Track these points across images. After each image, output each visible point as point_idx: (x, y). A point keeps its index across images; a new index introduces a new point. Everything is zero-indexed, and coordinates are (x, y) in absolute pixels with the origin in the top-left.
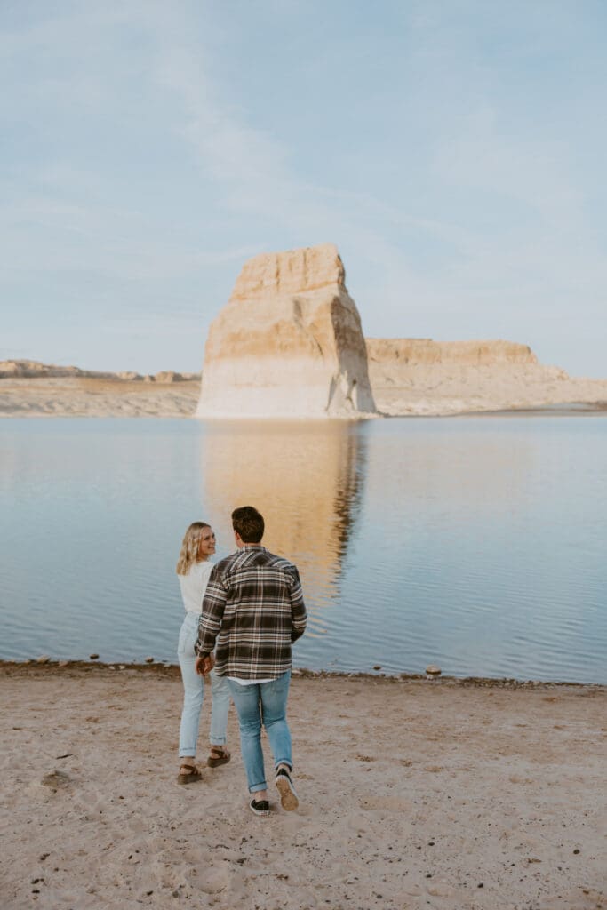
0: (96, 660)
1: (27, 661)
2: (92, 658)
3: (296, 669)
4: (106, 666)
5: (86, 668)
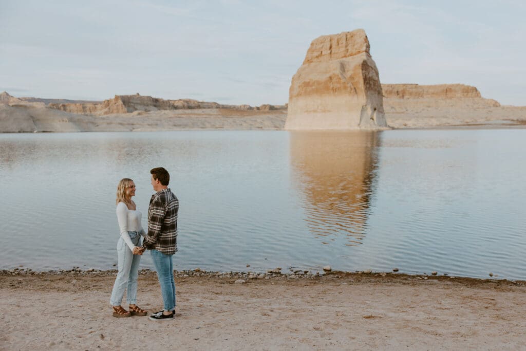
0: (397, 273)
1: (354, 272)
2: (394, 271)
4: (413, 277)
5: (405, 277)
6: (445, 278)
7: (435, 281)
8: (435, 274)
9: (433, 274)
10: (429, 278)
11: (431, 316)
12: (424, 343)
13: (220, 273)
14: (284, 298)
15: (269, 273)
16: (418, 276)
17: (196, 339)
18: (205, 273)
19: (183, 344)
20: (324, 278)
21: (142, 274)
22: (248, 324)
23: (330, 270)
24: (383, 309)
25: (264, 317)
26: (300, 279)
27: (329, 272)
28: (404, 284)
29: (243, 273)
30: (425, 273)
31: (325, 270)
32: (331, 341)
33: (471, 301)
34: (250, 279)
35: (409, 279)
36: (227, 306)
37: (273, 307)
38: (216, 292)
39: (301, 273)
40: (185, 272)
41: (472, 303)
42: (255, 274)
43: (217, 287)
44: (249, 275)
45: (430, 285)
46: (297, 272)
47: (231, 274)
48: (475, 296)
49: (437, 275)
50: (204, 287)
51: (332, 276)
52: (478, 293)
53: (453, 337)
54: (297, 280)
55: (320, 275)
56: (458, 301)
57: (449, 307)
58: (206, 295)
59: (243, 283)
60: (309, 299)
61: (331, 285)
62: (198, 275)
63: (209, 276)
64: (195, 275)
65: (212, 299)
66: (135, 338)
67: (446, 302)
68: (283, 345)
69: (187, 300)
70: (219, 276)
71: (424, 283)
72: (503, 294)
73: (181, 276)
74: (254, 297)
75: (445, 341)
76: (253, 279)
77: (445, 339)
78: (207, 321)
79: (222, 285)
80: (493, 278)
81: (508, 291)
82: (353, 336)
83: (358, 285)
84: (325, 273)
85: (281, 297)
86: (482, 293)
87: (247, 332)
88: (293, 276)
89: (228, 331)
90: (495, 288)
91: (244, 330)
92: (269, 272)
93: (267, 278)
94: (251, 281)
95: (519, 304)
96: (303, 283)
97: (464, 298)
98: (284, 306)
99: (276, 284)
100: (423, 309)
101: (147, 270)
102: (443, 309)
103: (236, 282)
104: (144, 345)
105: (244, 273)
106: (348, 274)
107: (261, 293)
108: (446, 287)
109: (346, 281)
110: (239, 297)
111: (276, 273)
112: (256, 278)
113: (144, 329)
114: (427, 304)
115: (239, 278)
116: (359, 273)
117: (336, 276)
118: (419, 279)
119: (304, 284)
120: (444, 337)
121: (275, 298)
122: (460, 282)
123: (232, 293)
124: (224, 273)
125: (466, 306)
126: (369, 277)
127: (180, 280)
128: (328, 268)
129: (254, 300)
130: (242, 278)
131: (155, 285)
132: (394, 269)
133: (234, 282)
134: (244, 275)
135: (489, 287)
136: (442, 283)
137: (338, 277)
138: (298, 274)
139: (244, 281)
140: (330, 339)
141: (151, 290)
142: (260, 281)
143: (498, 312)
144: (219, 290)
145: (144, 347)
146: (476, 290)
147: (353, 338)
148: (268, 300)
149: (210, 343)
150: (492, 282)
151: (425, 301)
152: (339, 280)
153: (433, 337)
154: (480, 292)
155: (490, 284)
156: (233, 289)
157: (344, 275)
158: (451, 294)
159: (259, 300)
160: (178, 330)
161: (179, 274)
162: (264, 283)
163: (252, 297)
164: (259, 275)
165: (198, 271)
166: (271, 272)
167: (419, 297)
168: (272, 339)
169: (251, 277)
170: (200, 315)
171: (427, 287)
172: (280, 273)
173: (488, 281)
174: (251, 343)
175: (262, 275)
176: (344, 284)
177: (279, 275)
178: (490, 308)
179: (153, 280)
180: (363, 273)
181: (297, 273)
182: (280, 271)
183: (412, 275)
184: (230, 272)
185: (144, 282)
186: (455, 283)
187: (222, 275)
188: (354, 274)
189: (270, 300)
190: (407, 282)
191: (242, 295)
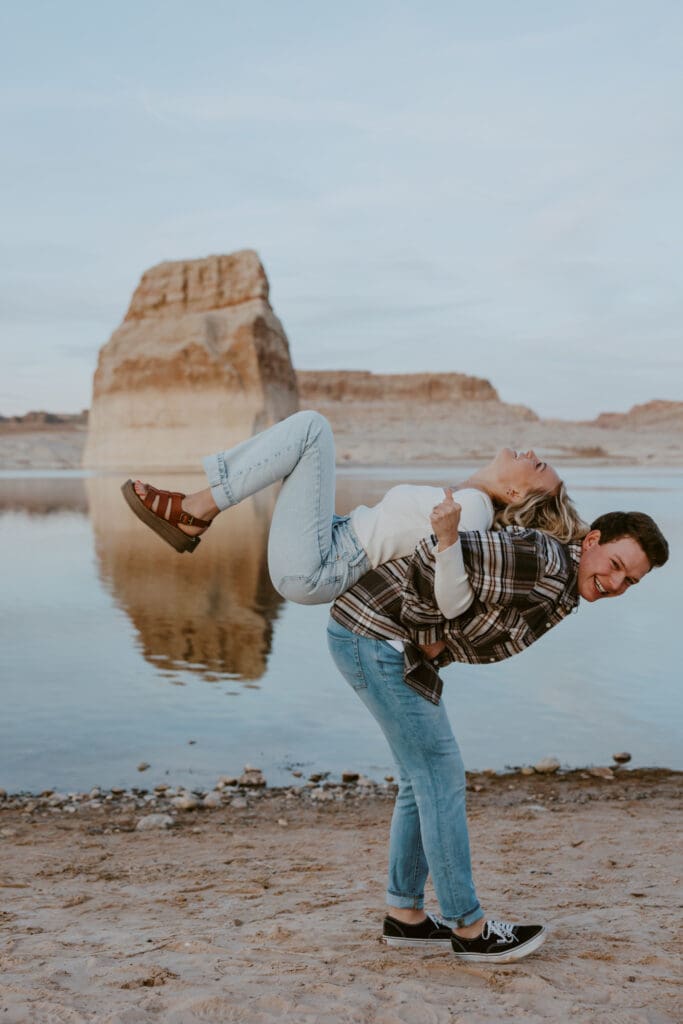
0: (632, 766)
13: (61, 797)
15: (232, 788)
29: (138, 793)
38: (95, 869)
39: (331, 781)
43: (84, 847)
44: (165, 796)
46: (319, 778)
47: (101, 796)
50: (34, 851)
54: (349, 805)
59: (169, 827)
63: (28, 809)
70: (60, 805)
76: (190, 810)
79: (99, 839)
88: (318, 793)
92: (227, 784)
93: (236, 803)
94: (189, 817)
103: (139, 824)
105: (145, 793)
106: (496, 779)
111: (251, 785)
112: (202, 808)
115: (140, 809)
124: (73, 795)
126: (570, 784)
130: (152, 810)
132: (618, 756)
133: (132, 824)
134: (148, 798)
138: (332, 787)
139: (169, 820)
156: (154, 852)
162: (245, 822)
166: (234, 783)
169: (178, 802)
172: (263, 785)
175: (212, 797)
177: (268, 792)
181: (322, 783)
182: (261, 778)
184: (95, 792)
187: (69, 801)
188: (517, 775)
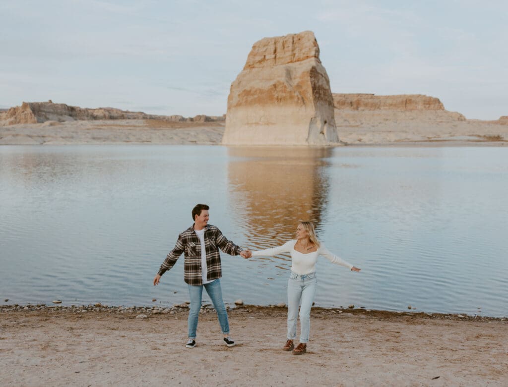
1: (267, 306)
3: (461, 314)
4: (328, 310)
5: (319, 311)
6: (362, 311)
7: (350, 314)
8: (352, 307)
9: (350, 307)
10: (344, 311)
11: (327, 349)
12: (306, 373)
13: (122, 308)
14: (183, 333)
15: (176, 308)
16: (333, 309)
17: (76, 372)
18: (106, 307)
19: (63, 377)
20: (233, 312)
21: (36, 309)
22: (135, 358)
23: (242, 304)
24: (280, 342)
25: (153, 351)
26: (207, 314)
27: (240, 306)
28: (316, 317)
29: (147, 308)
30: (341, 307)
31: (236, 304)
32: (213, 373)
33: (375, 334)
34: (153, 314)
35: (323, 313)
36: (118, 341)
37: (167, 341)
38: (112, 327)
39: (210, 307)
40: (84, 307)
41: (376, 335)
42: (160, 309)
43: (115, 322)
44: (154, 309)
45: (343, 318)
46: (206, 306)
47: (135, 308)
48: (381, 329)
49: (354, 309)
50: (101, 322)
51: (242, 310)
52: (386, 326)
53: (337, 368)
54: (204, 314)
55: (229, 310)
56: (362, 334)
57: (349, 340)
58: (100, 331)
59: (145, 318)
60: (209, 333)
61: (237, 320)
62: (98, 310)
63: (110, 311)
64: (95, 310)
65: (106, 335)
66: (14, 372)
67: (350, 335)
68: (163, 376)
69: (80, 335)
70: (120, 311)
71: (337, 316)
72: (412, 327)
73: (79, 312)
74: (152, 332)
75: (328, 372)
76: (156, 314)
77: (328, 370)
78: (93, 356)
79: (121, 320)
80: (412, 311)
81: (420, 324)
82: (237, 367)
83: (266, 319)
84: (235, 307)
85: (180, 332)
86: (391, 326)
87: (130, 365)
89: (111, 365)
90: (407, 321)
91: (128, 363)
93: (171, 312)
94: (153, 316)
95: (422, 337)
96: (209, 317)
97: (370, 331)
98: (179, 340)
99: (179, 318)
100: (322, 342)
101: (42, 305)
102: (343, 342)
103: (137, 316)
104: (22, 378)
105: (149, 308)
106: (260, 308)
107: (160, 329)
108: (357, 320)
109: (256, 315)
110: (136, 332)
111: (183, 307)
112: (160, 313)
113: (25, 363)
114: (328, 337)
115: (142, 313)
116: (272, 307)
117: (246, 310)
118: (333, 313)
119: (210, 319)
120: (327, 367)
121: (173, 333)
122: (375, 316)
123: (129, 329)
124: (126, 308)
125: (367, 339)
126: (281, 311)
127: (76, 316)
128: (239, 301)
129: (151, 335)
130: (145, 313)
131: (48, 321)
133: (135, 317)
134: (148, 310)
135: (402, 320)
136: (356, 316)
137: (248, 311)
138: (207, 309)
139: (146, 316)
140: (213, 371)
141: (42, 326)
142: (163, 316)
143: (396, 345)
144: (116, 325)
145: (22, 380)
146: (386, 323)
147: (237, 370)
148: (165, 335)
149: (90, 376)
150: (408, 315)
151: (328, 334)
152: (249, 315)
153: (318, 367)
154: (389, 325)
155: (404, 317)
156: (132, 324)
157: (255, 309)
158: (358, 327)
159: (156, 335)
160: (59, 365)
161: (77, 310)
162: (168, 318)
163: (149, 332)
164: (164, 309)
165: (99, 306)
166: (178, 307)
167: (324, 331)
168: (155, 371)
169: (155, 311)
170: (88, 349)
171: (338, 320)
172: (188, 307)
173: (404, 314)
174: (132, 376)
175: (166, 310)
176: (251, 318)
177: (186, 310)
178: (391, 341)
179: (47, 316)
180: (276, 307)
182: (188, 305)
183: (327, 308)
184: (133, 307)
185: (37, 318)
186: (369, 317)
187: (124, 310)
188: (267, 308)
189: (167, 335)
190: (320, 315)
191: (140, 330)
